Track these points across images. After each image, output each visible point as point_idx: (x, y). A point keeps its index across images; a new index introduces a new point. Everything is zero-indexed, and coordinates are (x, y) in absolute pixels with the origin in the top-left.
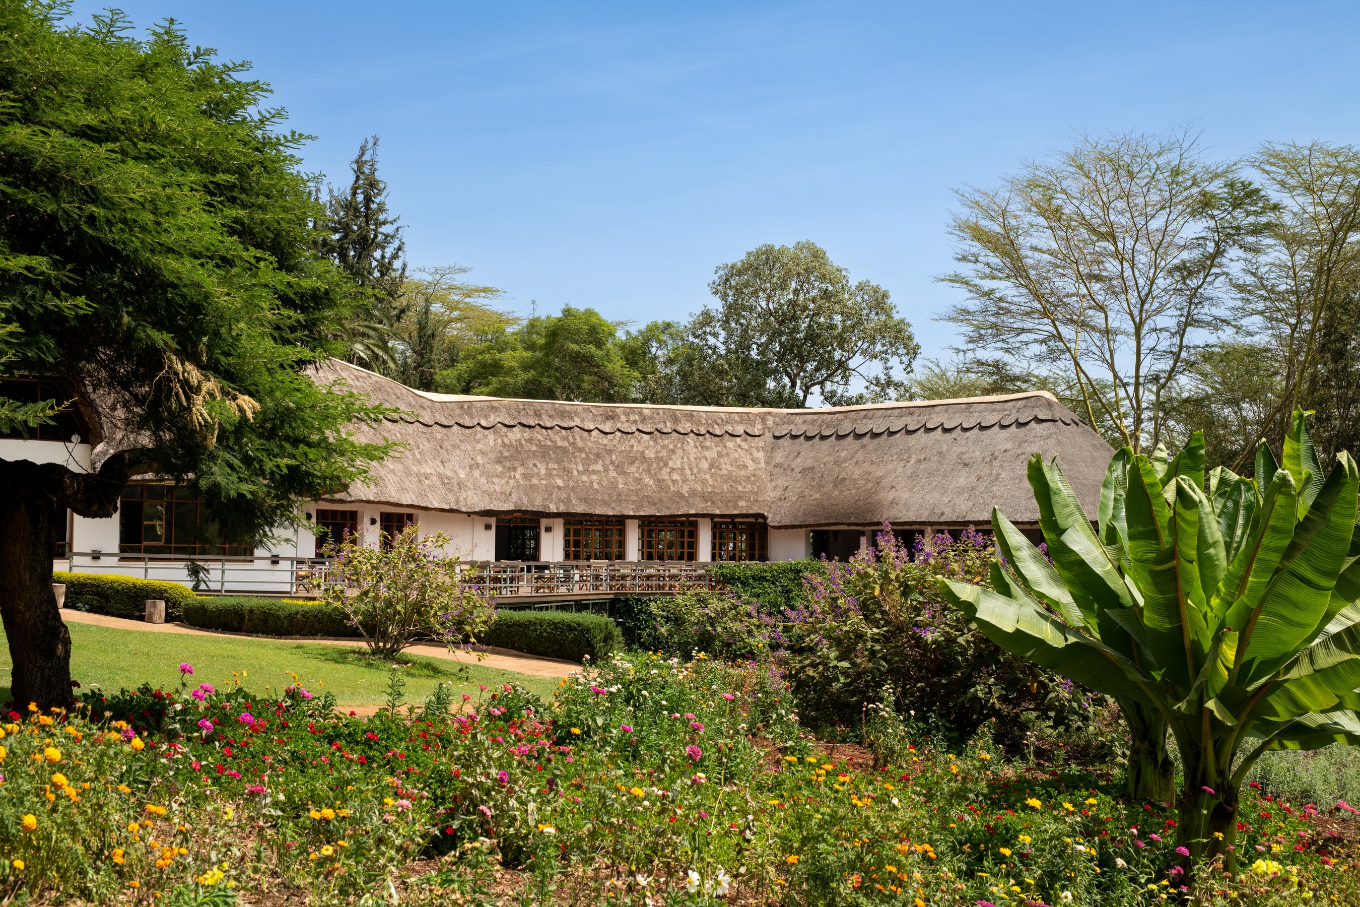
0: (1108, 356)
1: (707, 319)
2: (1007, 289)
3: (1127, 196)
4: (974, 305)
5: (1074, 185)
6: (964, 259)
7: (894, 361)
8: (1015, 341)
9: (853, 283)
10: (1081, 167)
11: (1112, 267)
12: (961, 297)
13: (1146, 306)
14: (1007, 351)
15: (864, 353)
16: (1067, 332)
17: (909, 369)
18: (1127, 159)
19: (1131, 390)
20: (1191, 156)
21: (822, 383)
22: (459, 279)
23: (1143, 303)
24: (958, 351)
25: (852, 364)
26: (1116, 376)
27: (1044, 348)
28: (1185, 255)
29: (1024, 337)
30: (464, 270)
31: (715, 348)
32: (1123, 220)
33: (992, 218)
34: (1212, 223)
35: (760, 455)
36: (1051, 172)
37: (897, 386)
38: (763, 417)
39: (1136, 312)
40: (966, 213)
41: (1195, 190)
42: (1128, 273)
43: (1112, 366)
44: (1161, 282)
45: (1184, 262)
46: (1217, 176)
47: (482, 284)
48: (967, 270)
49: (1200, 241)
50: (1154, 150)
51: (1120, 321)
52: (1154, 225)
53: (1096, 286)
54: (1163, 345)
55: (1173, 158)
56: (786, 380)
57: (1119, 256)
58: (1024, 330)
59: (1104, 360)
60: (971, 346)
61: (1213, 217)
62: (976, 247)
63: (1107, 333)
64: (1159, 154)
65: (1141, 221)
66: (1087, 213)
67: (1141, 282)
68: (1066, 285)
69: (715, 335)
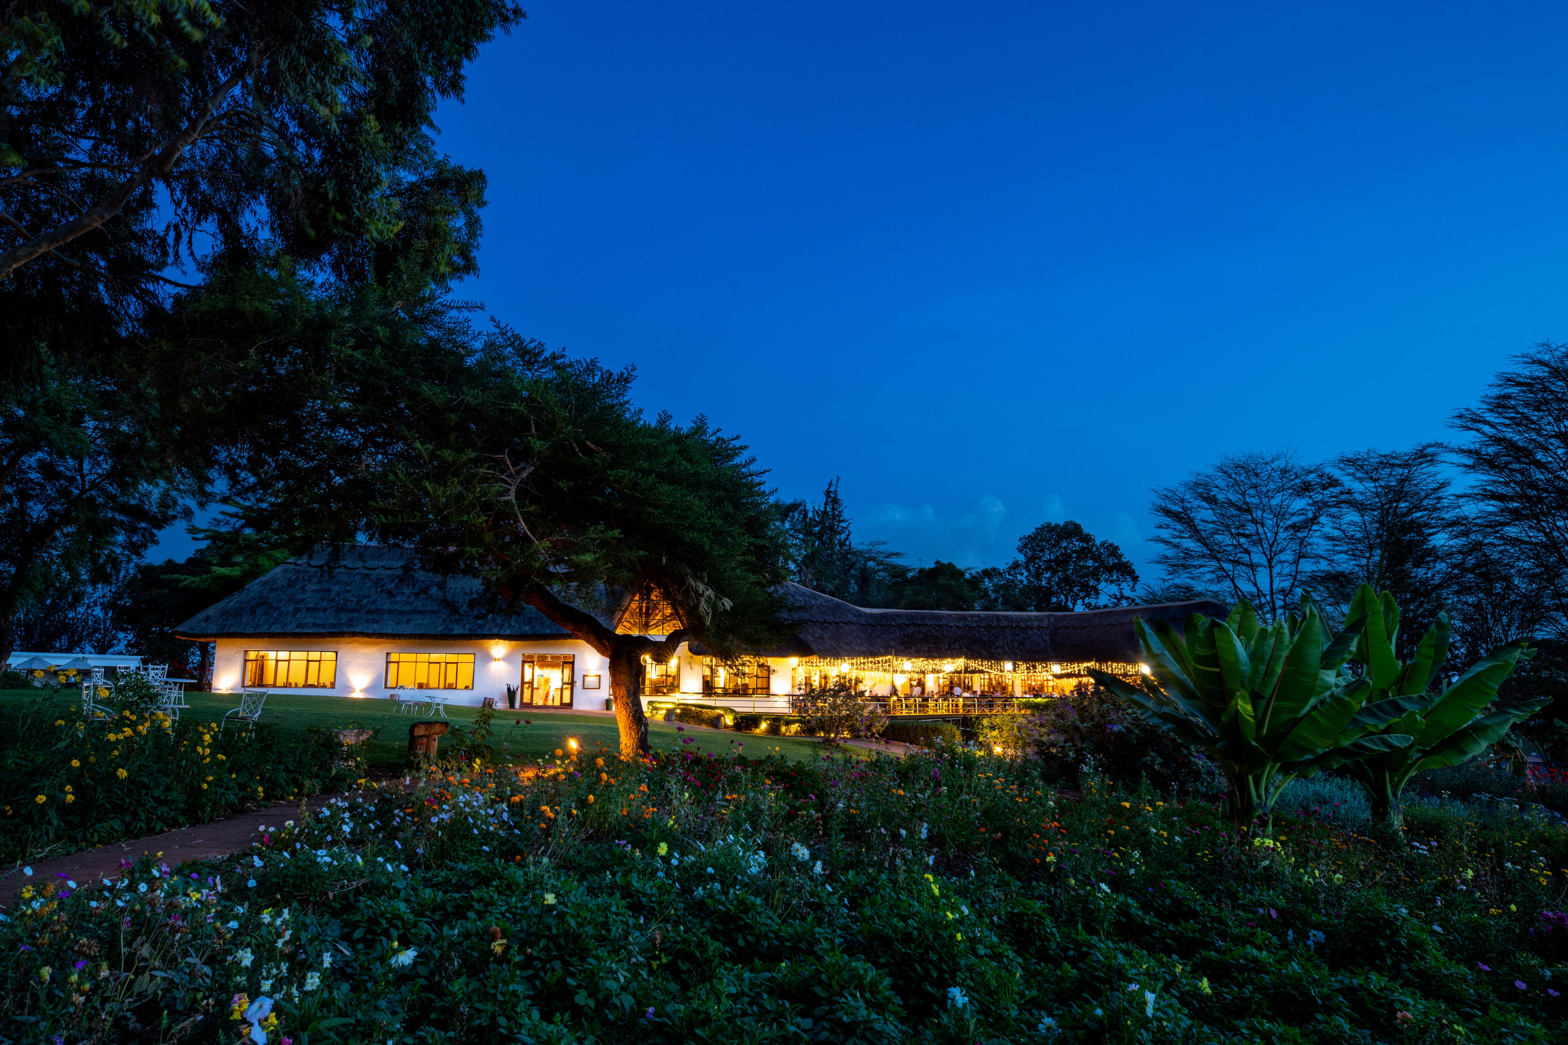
0: (1252, 578)
1: (1016, 565)
2: (1190, 544)
3: (1255, 486)
4: (1170, 553)
5: (1221, 483)
6: (1160, 527)
7: (1124, 585)
8: (1196, 572)
9: (1098, 543)
10: (1226, 472)
11: (1251, 528)
12: (1161, 549)
13: (1274, 549)
14: (1193, 578)
15: (1106, 581)
16: (1226, 566)
17: (1133, 589)
18: (1253, 466)
19: (1268, 598)
20: (1291, 462)
21: (1083, 598)
22: (882, 548)
23: (1271, 546)
24: (1164, 580)
25: (1100, 587)
26: (1258, 590)
27: (1214, 576)
28: (1295, 519)
29: (1202, 570)
30: (884, 543)
31: (1021, 582)
32: (1255, 501)
33: (1176, 504)
34: (1310, 501)
35: (1047, 638)
36: (1208, 477)
37: (1127, 598)
38: (1048, 617)
39: (1268, 553)
40: (1159, 502)
41: (1298, 481)
42: (1261, 530)
43: (1255, 584)
44: (1282, 535)
45: (1294, 524)
46: (1311, 472)
47: (895, 551)
48: (1165, 534)
49: (1302, 512)
50: (1269, 459)
51: (1258, 558)
52: (1274, 502)
53: (1242, 540)
54: (1286, 571)
55: (1282, 463)
56: (1063, 597)
57: (1254, 521)
58: (1201, 566)
59: (1249, 580)
60: (1171, 577)
61: (1310, 497)
62: (1167, 520)
63: (1252, 566)
64: (1272, 462)
65: (1265, 500)
66: (1232, 497)
67: (1269, 535)
68: (1224, 539)
69: (1022, 574)
